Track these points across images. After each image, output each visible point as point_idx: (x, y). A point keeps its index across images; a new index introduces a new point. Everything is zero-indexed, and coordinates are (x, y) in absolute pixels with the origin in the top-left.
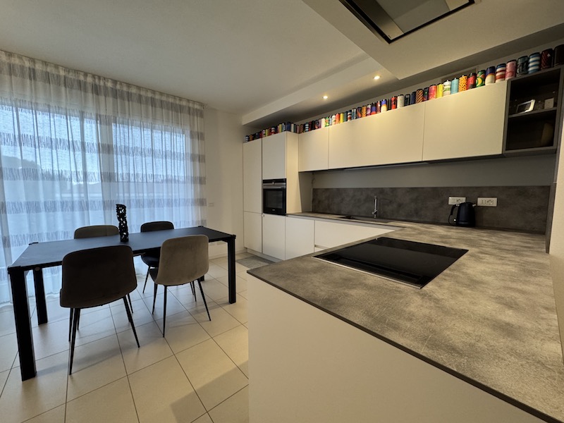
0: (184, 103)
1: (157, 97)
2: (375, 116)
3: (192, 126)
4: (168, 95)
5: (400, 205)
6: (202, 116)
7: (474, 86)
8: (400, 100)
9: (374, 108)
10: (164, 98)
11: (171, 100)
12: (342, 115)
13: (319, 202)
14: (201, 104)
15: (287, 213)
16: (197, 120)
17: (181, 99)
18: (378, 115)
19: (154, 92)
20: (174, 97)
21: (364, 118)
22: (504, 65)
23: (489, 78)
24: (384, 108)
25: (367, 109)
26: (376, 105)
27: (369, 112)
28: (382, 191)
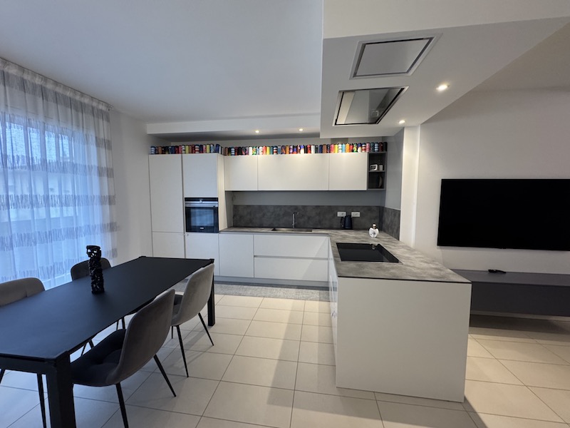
0: (86, 101)
1: (49, 86)
2: (295, 155)
3: (97, 131)
4: (66, 87)
5: (309, 218)
6: (108, 120)
7: (353, 151)
8: (313, 148)
9: (295, 149)
10: (59, 90)
11: (69, 94)
12: (268, 148)
13: (241, 217)
14: (108, 105)
15: (220, 230)
16: (103, 124)
17: (82, 94)
18: (298, 154)
19: (45, 79)
20: (75, 91)
21: (287, 155)
22: (365, 144)
23: (359, 149)
24: (302, 151)
25: (290, 149)
26: (297, 147)
27: (291, 151)
28: (296, 208)
